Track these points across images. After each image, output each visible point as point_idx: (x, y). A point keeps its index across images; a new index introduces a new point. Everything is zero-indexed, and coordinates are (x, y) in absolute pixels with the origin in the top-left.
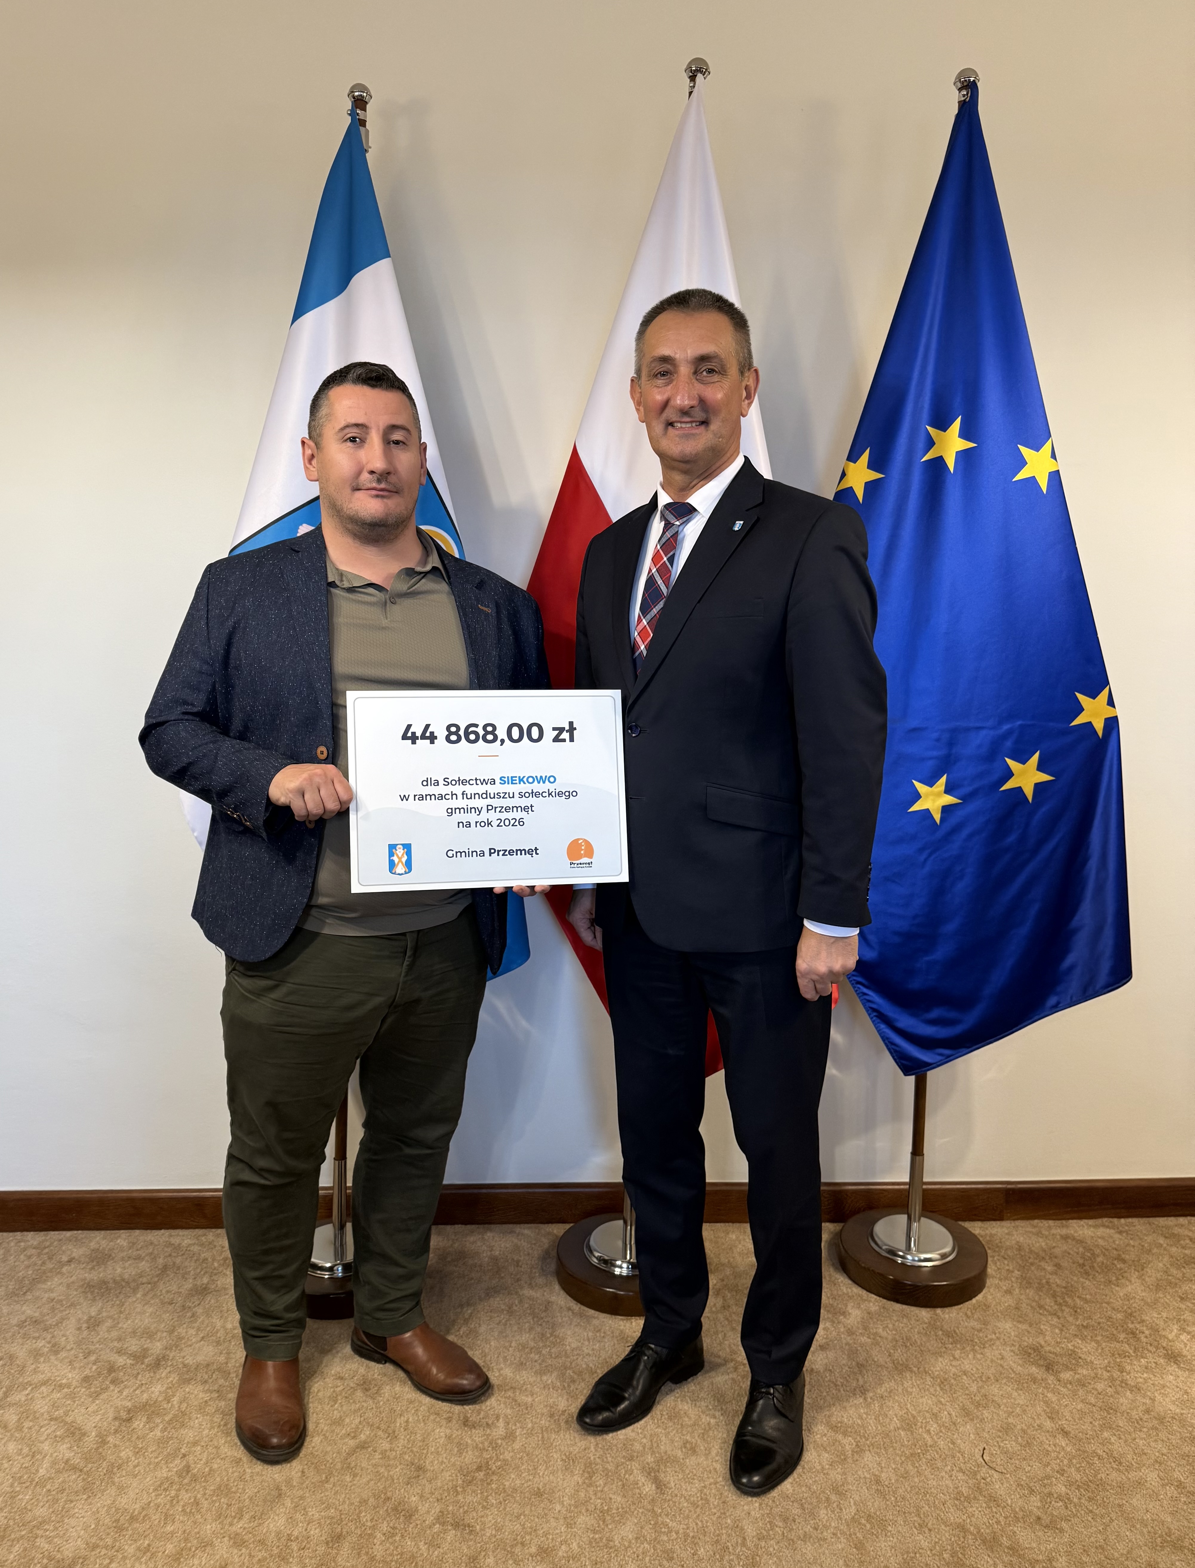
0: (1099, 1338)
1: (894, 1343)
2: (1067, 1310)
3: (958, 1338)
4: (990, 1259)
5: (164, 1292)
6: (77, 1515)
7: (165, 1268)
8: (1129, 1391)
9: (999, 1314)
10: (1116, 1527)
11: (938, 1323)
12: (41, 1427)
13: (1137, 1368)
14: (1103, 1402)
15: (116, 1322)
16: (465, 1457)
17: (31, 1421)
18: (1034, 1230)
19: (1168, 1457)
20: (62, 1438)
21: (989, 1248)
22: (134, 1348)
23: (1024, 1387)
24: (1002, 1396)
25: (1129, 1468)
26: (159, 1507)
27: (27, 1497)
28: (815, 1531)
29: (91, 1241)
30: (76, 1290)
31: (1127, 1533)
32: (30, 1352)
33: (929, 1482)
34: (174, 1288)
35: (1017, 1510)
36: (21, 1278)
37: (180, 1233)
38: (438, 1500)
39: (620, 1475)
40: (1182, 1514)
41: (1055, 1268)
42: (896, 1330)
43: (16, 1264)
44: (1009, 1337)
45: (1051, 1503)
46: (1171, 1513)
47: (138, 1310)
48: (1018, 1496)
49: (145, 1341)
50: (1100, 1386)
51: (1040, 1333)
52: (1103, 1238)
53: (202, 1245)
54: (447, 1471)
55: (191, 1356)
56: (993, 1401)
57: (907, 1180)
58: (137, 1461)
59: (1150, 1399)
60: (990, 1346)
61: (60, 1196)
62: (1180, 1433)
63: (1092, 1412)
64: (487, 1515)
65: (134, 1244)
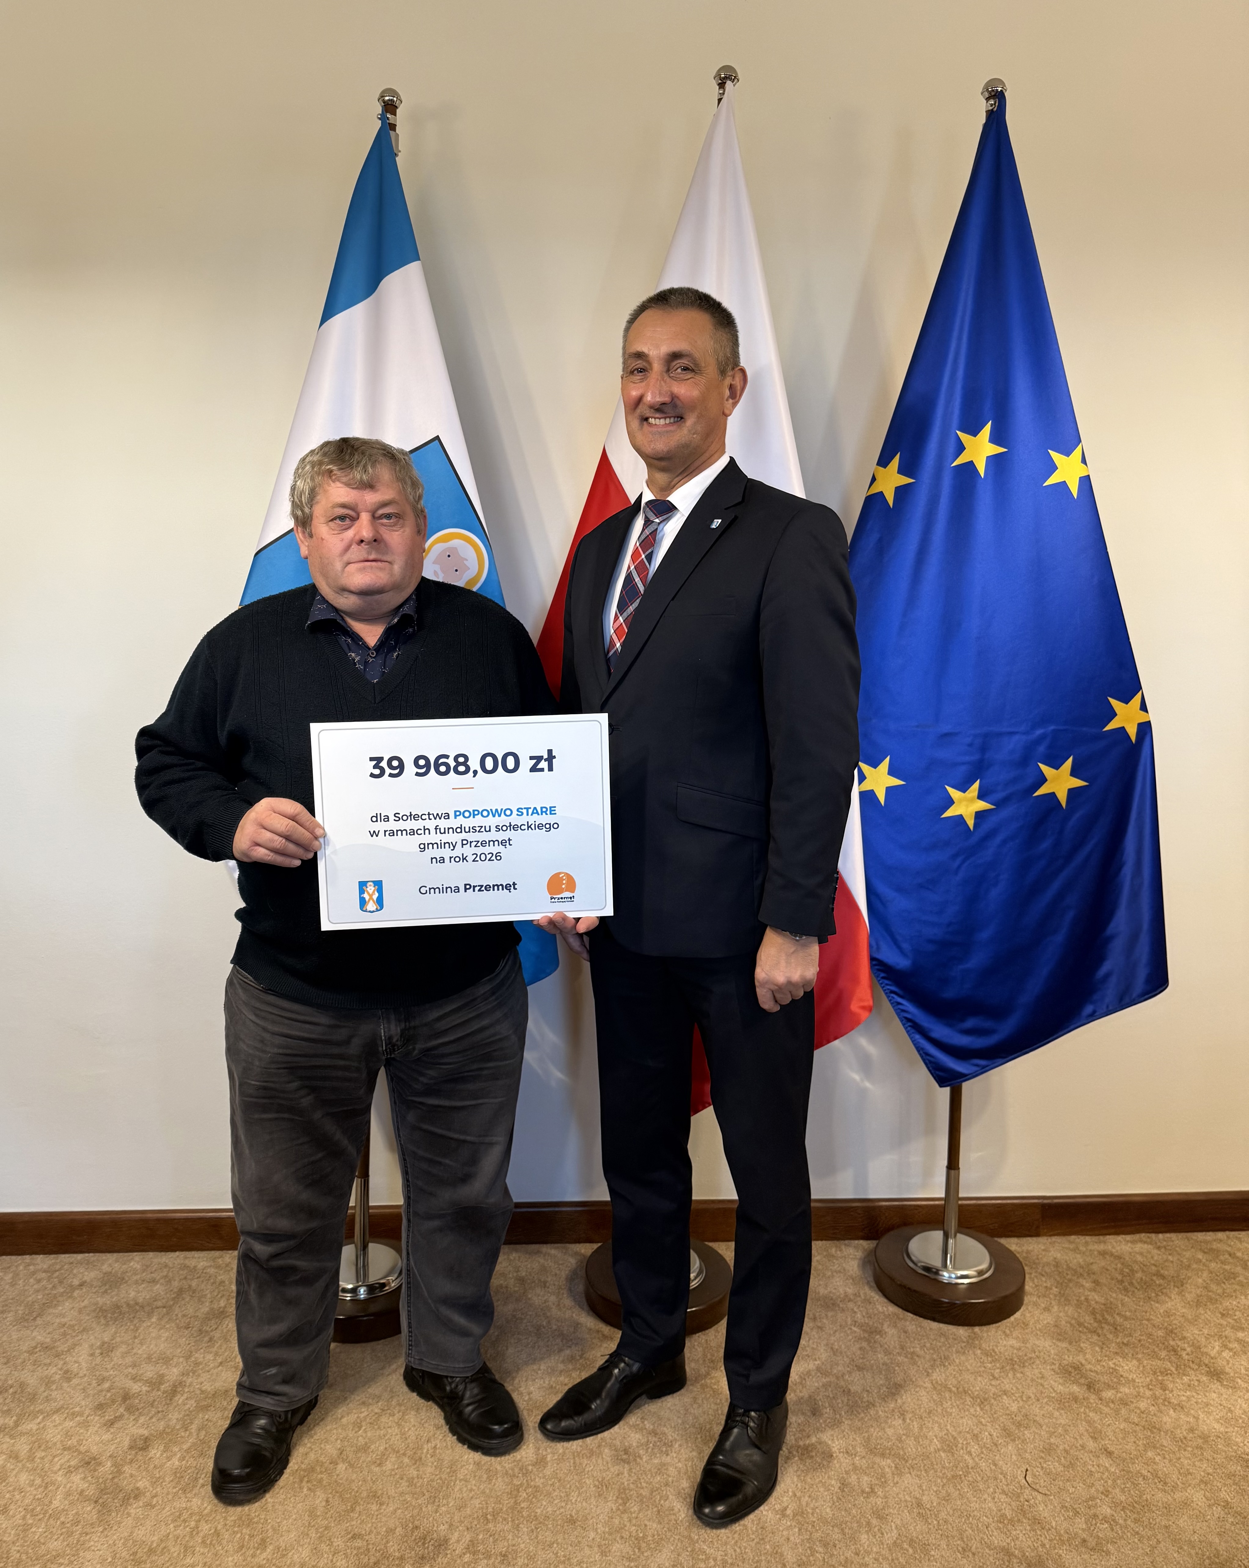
0: (1140, 1356)
1: (932, 1362)
2: (1107, 1327)
3: (997, 1357)
4: (1027, 1276)
5: (179, 1316)
6: (93, 1548)
7: (181, 1291)
8: (1172, 1410)
9: (1038, 1332)
10: (1164, 1550)
11: (977, 1342)
12: (54, 1457)
13: (1180, 1386)
14: (1146, 1421)
15: (130, 1347)
16: (495, 1485)
17: (43, 1450)
18: (1072, 1246)
19: (1214, 1477)
20: (77, 1468)
21: (1026, 1265)
22: (149, 1374)
23: (1065, 1407)
24: (1043, 1415)
25: (1175, 1488)
26: (178, 1538)
27: (40, 1530)
28: (856, 1557)
29: (103, 1264)
30: (88, 1315)
31: (1175, 1555)
32: (41, 1379)
33: (972, 1505)
34: (191, 1311)
35: (1062, 1532)
36: (30, 1303)
37: (196, 1255)
38: (468, 1529)
39: (655, 1501)
40: (1230, 1534)
41: (1094, 1285)
42: (934, 1349)
43: (26, 1288)
44: (1049, 1356)
45: (1096, 1524)
46: (1219, 1534)
47: (153, 1335)
48: (1062, 1518)
49: (161, 1366)
50: (1143, 1405)
51: (1080, 1351)
52: (1141, 1254)
53: (218, 1267)
54: (476, 1498)
55: (209, 1382)
56: (1034, 1421)
57: (942, 1195)
58: (154, 1491)
59: (1194, 1417)
60: (1030, 1364)
61: (71, 1217)
62: (1225, 1452)
63: (1135, 1432)
64: (519, 1544)
65: (147, 1266)
